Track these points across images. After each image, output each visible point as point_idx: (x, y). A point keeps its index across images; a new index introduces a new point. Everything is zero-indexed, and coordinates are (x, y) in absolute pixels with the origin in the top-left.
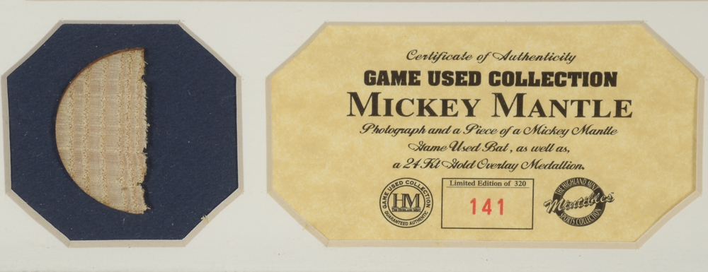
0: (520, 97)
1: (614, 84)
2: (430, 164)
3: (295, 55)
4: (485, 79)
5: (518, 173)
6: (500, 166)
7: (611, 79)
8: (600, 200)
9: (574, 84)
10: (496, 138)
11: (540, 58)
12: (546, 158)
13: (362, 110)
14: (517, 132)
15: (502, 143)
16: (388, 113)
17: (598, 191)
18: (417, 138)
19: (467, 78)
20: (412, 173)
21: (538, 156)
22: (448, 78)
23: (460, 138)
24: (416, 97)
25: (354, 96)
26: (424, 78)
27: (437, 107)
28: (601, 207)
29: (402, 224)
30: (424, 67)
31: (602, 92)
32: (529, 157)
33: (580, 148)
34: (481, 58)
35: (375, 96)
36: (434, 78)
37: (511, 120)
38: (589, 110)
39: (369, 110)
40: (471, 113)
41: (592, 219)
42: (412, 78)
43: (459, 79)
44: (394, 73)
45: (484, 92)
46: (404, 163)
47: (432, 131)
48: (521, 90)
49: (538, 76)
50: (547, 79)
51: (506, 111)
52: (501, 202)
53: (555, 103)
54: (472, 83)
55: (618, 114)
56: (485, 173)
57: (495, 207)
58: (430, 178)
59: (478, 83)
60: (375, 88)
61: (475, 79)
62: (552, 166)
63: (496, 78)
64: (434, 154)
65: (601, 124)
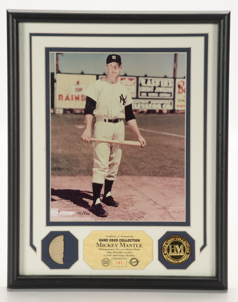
0: (124, 243)
1: (139, 241)
2: (110, 255)
3: (88, 236)
4: (119, 240)
5: (124, 257)
6: (121, 256)
7: (139, 240)
8: (138, 262)
9: (133, 241)
10: (121, 251)
11: (127, 237)
12: (129, 254)
13: (99, 246)
14: (124, 250)
15: (121, 252)
16: (103, 246)
17: (137, 260)
18: (108, 251)
19: (116, 240)
20: (107, 257)
21: (127, 254)
22: (113, 240)
23: (115, 251)
24: (108, 244)
25: (97, 243)
26: (109, 240)
27: (111, 245)
28: (138, 263)
29: (105, 266)
30: (109, 238)
31: (137, 243)
32: (126, 254)
33: (134, 253)
34: (118, 237)
35: (101, 243)
36: (110, 240)
37: (123, 248)
38: (135, 246)
39: (100, 246)
40: (116, 247)
41: (136, 265)
42: (107, 240)
43: (114, 240)
44: (104, 239)
45: (118, 243)
46: (105, 255)
47: (110, 250)
48: (124, 242)
49: (127, 240)
50: (129, 240)
51: (122, 246)
52: (121, 262)
53: (130, 244)
54: (116, 241)
55: (140, 247)
56: (119, 257)
57: (121, 263)
58: (110, 258)
59: (118, 241)
60: (101, 242)
61: (117, 240)
62: (130, 256)
63: (120, 240)
64: (110, 254)
65: (137, 248)
